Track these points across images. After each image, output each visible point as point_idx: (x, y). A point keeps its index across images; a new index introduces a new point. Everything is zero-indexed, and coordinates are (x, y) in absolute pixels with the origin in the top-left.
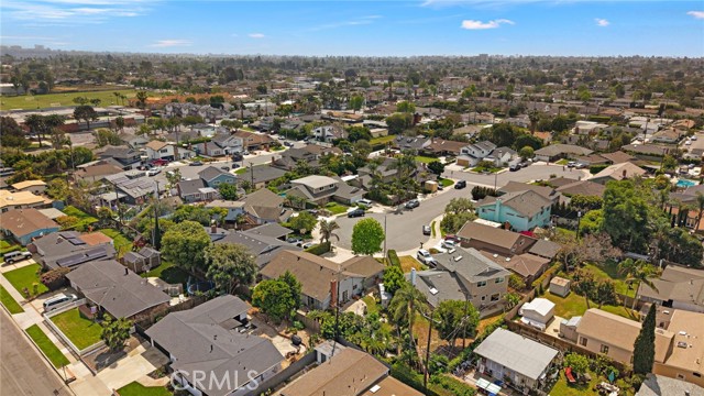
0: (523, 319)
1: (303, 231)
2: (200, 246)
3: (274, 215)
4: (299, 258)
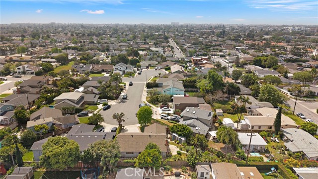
4: (132, 136)
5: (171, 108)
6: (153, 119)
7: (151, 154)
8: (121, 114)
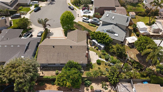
1: (28, 28)
4: (54, 47)
5: (91, 10)
6: (75, 23)
7: (71, 77)
8: (45, 19)
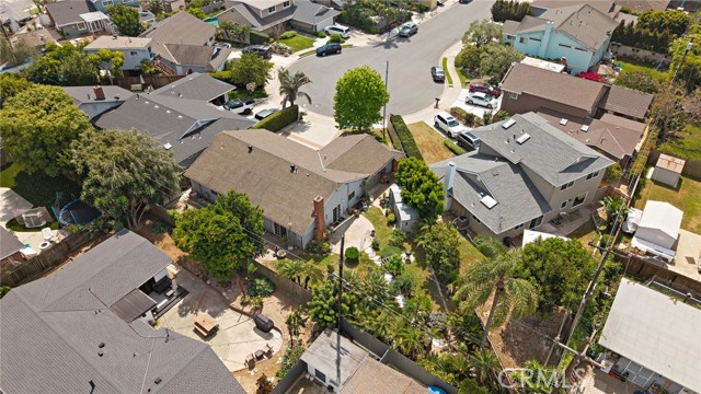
0: (635, 242)
1: (251, 86)
2: (67, 136)
3: (202, 59)
4: (250, 149)
8: (299, 76)
